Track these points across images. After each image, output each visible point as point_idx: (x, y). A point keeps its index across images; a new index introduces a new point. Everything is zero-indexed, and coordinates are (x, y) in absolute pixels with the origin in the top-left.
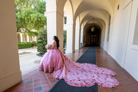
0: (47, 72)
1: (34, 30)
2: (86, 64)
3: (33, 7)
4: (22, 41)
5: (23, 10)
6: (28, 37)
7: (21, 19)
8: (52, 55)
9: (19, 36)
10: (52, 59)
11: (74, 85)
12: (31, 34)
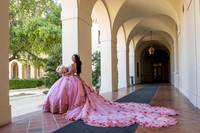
0: (56, 112)
1: (43, 56)
2: (131, 104)
3: (43, 16)
4: (20, 77)
5: (26, 20)
6: (32, 69)
7: (22, 36)
8: (67, 85)
9: (15, 67)
10: (66, 90)
11: (97, 125)
12: (38, 62)
